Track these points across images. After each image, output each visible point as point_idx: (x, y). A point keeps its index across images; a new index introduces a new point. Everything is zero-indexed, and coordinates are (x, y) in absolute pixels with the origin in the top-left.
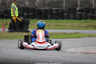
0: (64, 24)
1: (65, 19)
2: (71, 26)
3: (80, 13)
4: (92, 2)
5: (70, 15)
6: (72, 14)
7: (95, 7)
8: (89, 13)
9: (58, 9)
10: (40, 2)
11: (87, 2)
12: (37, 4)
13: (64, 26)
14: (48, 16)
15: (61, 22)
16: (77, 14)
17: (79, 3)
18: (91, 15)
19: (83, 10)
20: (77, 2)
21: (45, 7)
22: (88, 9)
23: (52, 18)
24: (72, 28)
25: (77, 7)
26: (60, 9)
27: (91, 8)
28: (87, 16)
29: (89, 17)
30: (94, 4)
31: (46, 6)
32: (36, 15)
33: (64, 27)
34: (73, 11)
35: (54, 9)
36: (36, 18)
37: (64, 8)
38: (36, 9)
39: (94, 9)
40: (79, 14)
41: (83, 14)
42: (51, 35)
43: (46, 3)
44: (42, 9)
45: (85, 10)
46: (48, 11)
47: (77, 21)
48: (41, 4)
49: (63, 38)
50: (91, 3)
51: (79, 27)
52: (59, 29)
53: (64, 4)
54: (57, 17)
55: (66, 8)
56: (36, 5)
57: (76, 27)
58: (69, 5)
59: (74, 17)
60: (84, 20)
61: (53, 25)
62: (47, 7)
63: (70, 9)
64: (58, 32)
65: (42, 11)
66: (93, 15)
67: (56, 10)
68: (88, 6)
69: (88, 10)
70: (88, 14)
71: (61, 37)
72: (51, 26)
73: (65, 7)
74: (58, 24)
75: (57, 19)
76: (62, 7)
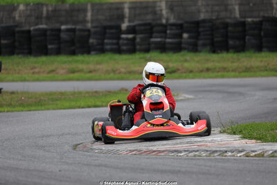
0: (92, 67)
1: (93, 53)
2: (108, 72)
3: (130, 36)
4: (160, 6)
5: (106, 41)
6: (110, 38)
7: (167, 19)
8: (154, 35)
9: (73, 27)
10: (27, 10)
11: (146, 7)
12: (20, 16)
13: (90, 72)
14: (50, 47)
15: (83, 62)
16: (123, 39)
17: (127, 11)
18: (159, 40)
19: (137, 28)
20: (122, 9)
21: (42, 24)
22: (149, 24)
23: (58, 52)
24: (112, 75)
25: (123, 22)
26: (78, 27)
27: (159, 22)
28: (149, 44)
29: (153, 46)
30: (164, 12)
31: (44, 21)
32: (17, 44)
33: (92, 75)
34: (113, 31)
35: (63, 27)
36: (18, 54)
37: (89, 25)
38: (17, 29)
39: (165, 26)
40: (127, 39)
41: (138, 40)
42: (57, 100)
43: (42, 14)
44: (32, 28)
45: (142, 28)
46: (48, 33)
47: (124, 57)
48: (30, 16)
49: (89, 107)
50: (158, 9)
51: (130, 72)
52: (78, 80)
53: (89, 14)
54: (73, 48)
55: (94, 25)
56: (17, 18)
57: (120, 73)
58: (101, 17)
59: (115, 47)
60: (142, 55)
61: (63, 69)
62: (46, 24)
63: (105, 28)
64: (76, 90)
65: (32, 33)
66: (163, 40)
67: (68, 30)
68: (149, 18)
69: (150, 29)
70: (151, 37)
71: (83, 104)
72: (57, 73)
73: (92, 21)
74: (74, 66)
75: (73, 53)
76: (85, 21)
